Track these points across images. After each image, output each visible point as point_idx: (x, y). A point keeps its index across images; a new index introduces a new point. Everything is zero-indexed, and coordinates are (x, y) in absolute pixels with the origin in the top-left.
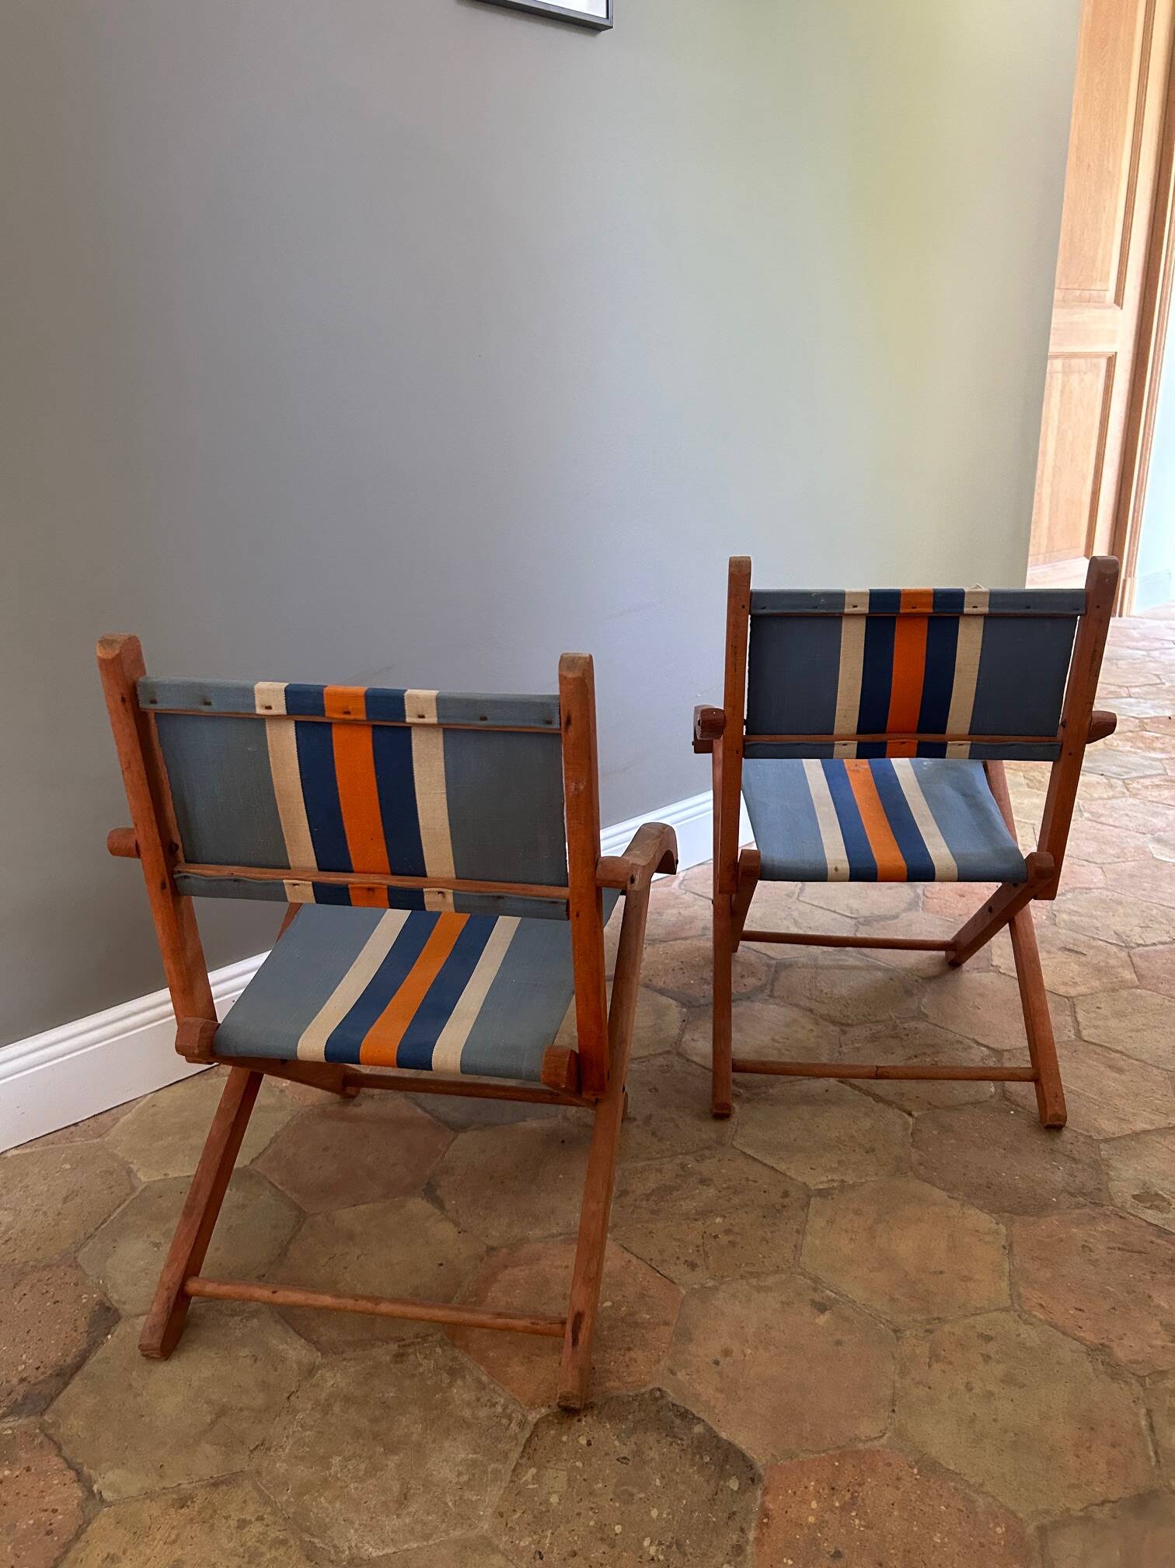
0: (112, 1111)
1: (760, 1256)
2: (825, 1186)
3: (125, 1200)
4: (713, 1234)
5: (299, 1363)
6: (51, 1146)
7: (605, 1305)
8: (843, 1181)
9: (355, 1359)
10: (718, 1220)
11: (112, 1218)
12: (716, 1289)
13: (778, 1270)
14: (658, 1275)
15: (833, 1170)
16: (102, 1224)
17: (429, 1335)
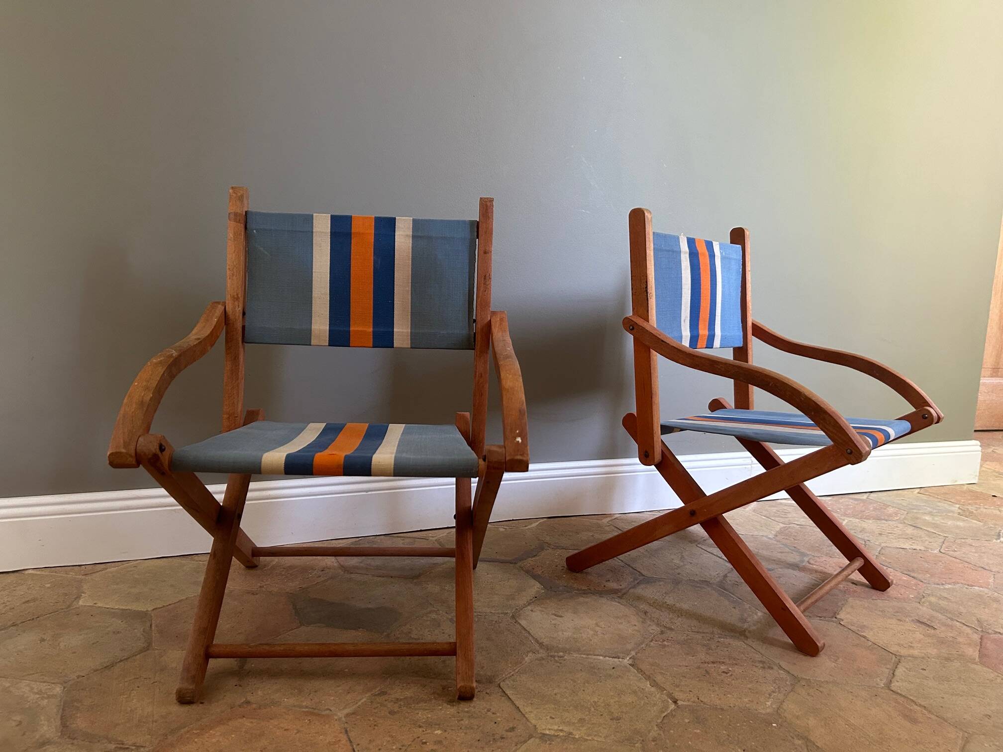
2: (552, 733)
3: (57, 612)
4: (424, 741)
6: (53, 573)
8: (571, 734)
9: (78, 746)
10: (439, 732)
15: (569, 723)
17: (143, 747)
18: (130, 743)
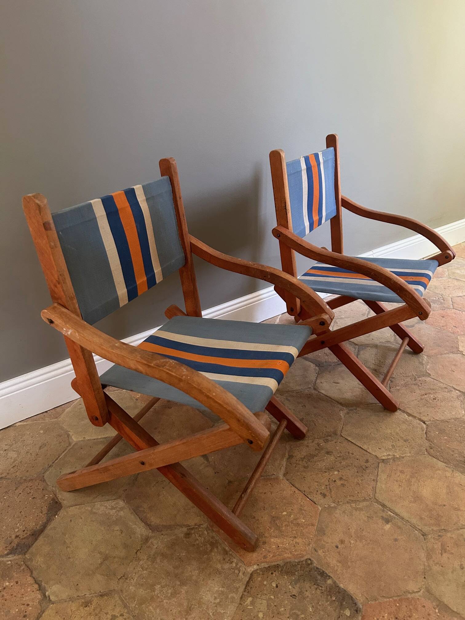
0: (62, 406)
1: (356, 492)
2: (386, 457)
3: (66, 449)
4: (334, 480)
5: (142, 535)
6: (35, 422)
7: (283, 514)
8: (394, 455)
9: (167, 535)
10: (336, 473)
11: (60, 457)
12: (335, 508)
13: (365, 500)
14: (308, 499)
15: (390, 450)
16: (56, 460)
17: (201, 525)
18: (193, 524)
